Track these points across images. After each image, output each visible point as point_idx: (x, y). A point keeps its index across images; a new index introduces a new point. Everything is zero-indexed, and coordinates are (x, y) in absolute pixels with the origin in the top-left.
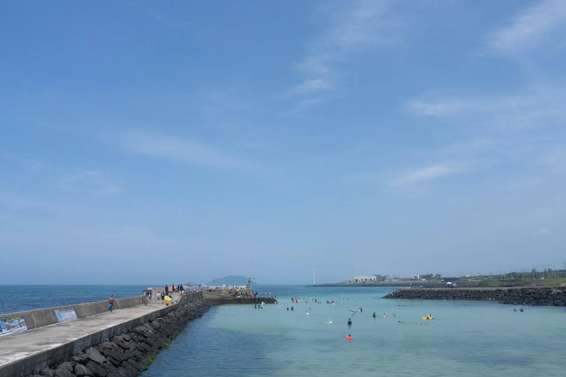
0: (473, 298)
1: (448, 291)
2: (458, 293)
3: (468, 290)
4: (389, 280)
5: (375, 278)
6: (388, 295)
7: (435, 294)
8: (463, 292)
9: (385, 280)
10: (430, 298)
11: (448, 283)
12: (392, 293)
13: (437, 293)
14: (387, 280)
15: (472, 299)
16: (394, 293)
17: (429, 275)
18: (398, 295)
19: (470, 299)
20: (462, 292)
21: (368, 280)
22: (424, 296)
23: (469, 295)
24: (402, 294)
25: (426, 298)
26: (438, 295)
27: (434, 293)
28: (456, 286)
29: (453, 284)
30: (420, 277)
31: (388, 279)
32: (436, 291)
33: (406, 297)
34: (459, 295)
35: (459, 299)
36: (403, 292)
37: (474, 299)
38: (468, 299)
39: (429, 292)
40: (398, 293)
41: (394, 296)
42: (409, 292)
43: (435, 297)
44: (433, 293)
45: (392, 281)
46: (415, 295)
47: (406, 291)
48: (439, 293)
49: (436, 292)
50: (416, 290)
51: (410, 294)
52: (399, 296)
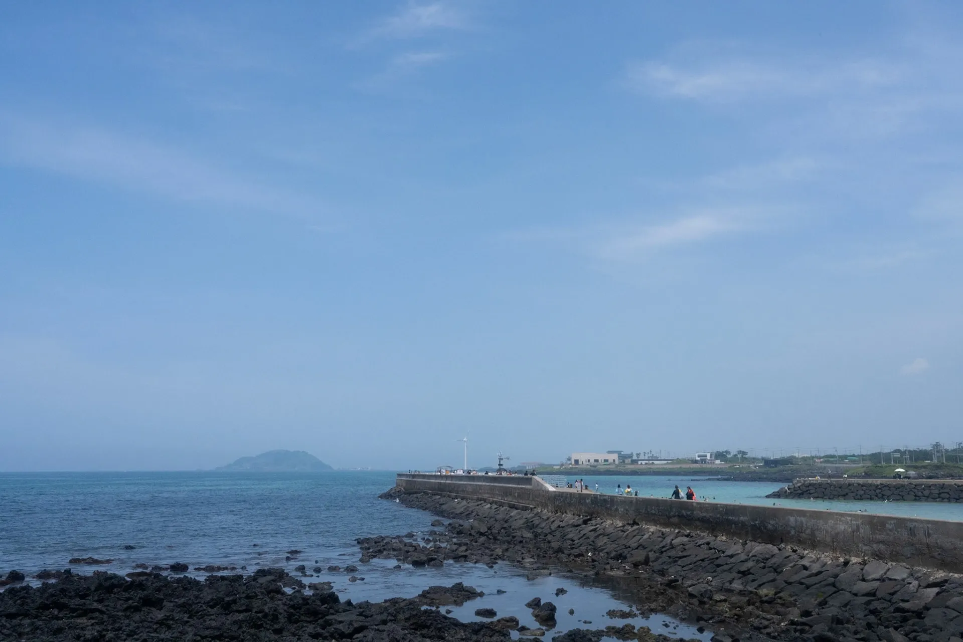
0: (957, 499)
1: (903, 486)
2: (924, 489)
3: (944, 484)
4: (647, 462)
5: (615, 457)
6: (778, 492)
7: (875, 491)
8: (932, 487)
9: (640, 462)
10: (868, 498)
11: (897, 470)
12: (786, 488)
13: (880, 489)
14: (643, 462)
15: (955, 500)
16: (789, 487)
17: (723, 452)
18: (800, 492)
19: (949, 500)
20: (930, 487)
21: (600, 461)
22: (854, 494)
23: (948, 493)
24: (807, 491)
25: (858, 497)
26: (882, 493)
27: (874, 488)
28: (916, 475)
29: (908, 473)
30: (711, 457)
31: (643, 460)
32: (878, 486)
33: (816, 495)
34: (926, 493)
35: (926, 501)
36: (808, 487)
37: (958, 501)
38: (946, 500)
39: (862, 486)
40: (799, 487)
41: (791, 493)
42: (820, 485)
43: (877, 496)
44: (870, 488)
45: (653, 463)
46: (836, 493)
47: (815, 484)
48: (883, 489)
49: (876, 487)
50: (834, 483)
51: (824, 490)
52: (802, 494)
